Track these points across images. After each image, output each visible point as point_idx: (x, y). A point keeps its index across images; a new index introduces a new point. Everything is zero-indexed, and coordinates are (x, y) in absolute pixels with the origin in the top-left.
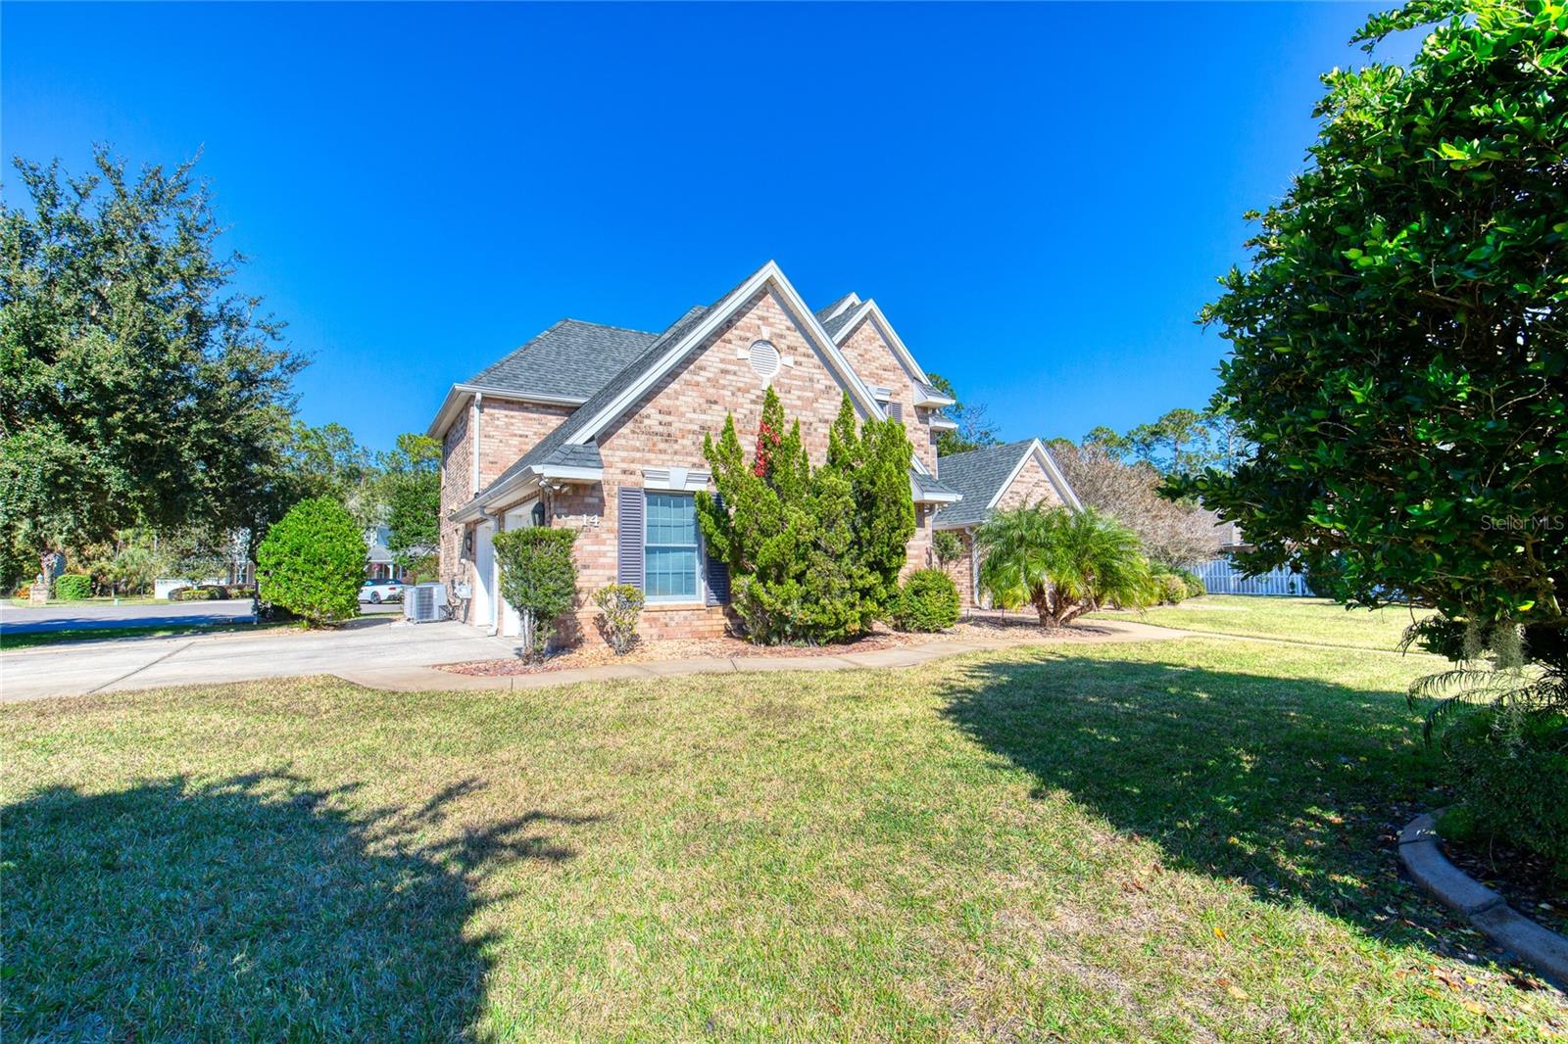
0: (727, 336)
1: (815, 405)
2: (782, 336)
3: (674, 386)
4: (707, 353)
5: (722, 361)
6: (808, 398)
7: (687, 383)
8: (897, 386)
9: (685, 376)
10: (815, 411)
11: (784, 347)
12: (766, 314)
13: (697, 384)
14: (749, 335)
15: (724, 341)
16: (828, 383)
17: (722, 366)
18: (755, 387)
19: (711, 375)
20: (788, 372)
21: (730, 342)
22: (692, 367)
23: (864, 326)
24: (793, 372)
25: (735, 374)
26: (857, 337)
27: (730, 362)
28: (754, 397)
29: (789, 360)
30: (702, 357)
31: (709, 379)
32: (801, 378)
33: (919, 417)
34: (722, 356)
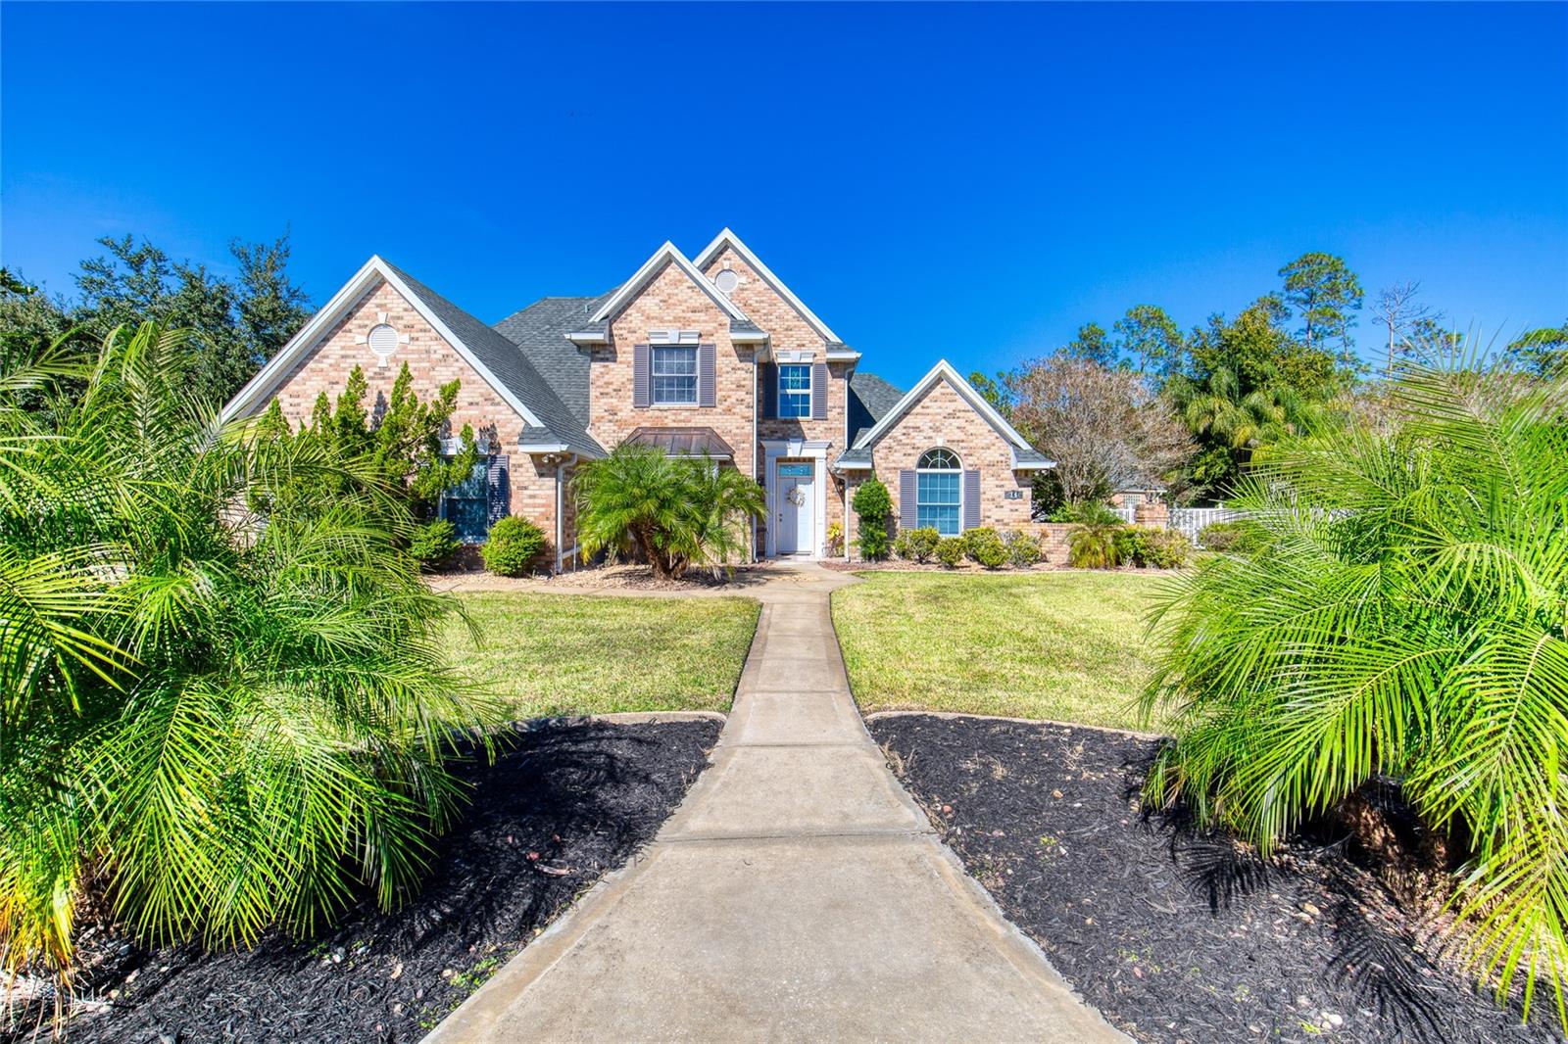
0: (347, 326)
1: (431, 373)
2: (399, 318)
3: (302, 374)
4: (330, 343)
5: (343, 348)
6: (424, 368)
7: (312, 371)
8: (709, 327)
9: (311, 365)
10: (431, 379)
11: (400, 326)
12: (383, 302)
13: (322, 370)
14: (367, 322)
15: (345, 331)
16: (445, 352)
17: (343, 352)
18: (374, 365)
19: (332, 361)
20: (405, 348)
21: (350, 331)
22: (317, 357)
23: (668, 270)
24: (409, 347)
25: (354, 357)
26: (660, 283)
27: (350, 348)
28: (372, 374)
29: (405, 338)
30: (325, 348)
31: (331, 365)
32: (419, 352)
33: (739, 356)
34: (342, 344)
